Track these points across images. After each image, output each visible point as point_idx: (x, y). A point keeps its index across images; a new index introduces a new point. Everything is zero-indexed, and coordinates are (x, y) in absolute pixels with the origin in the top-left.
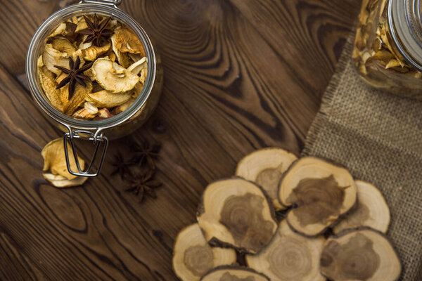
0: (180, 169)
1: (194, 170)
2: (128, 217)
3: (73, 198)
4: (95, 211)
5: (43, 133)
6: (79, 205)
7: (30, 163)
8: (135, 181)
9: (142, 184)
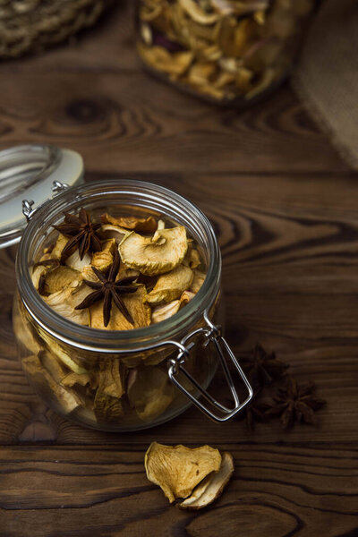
0: (310, 353)
1: (323, 339)
2: (324, 457)
3: (241, 502)
4: (283, 489)
5: (121, 468)
6: (256, 502)
7: (145, 516)
8: (286, 404)
9: (295, 398)
